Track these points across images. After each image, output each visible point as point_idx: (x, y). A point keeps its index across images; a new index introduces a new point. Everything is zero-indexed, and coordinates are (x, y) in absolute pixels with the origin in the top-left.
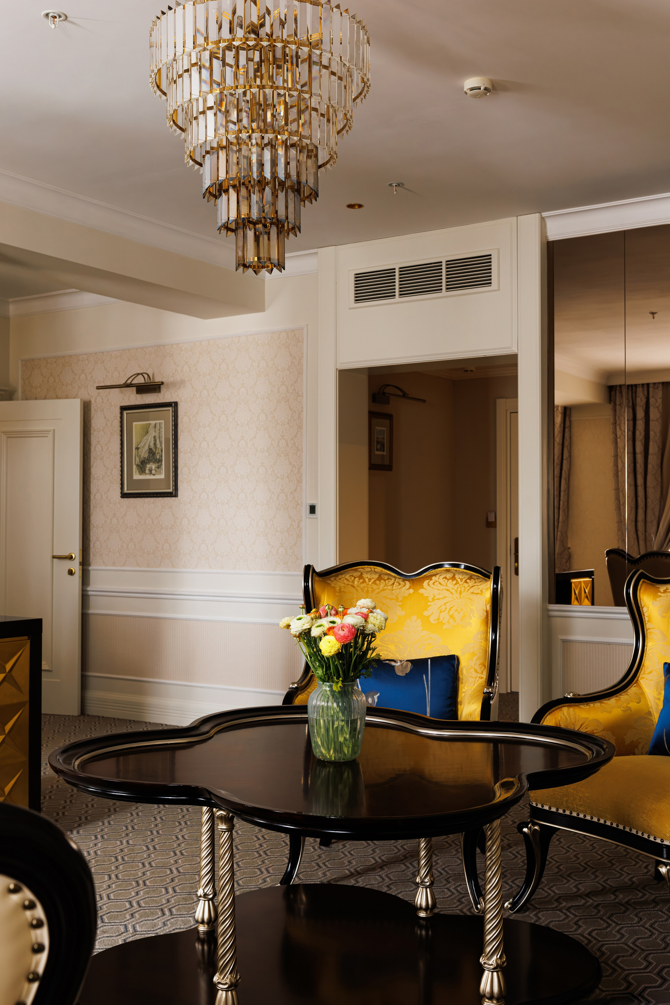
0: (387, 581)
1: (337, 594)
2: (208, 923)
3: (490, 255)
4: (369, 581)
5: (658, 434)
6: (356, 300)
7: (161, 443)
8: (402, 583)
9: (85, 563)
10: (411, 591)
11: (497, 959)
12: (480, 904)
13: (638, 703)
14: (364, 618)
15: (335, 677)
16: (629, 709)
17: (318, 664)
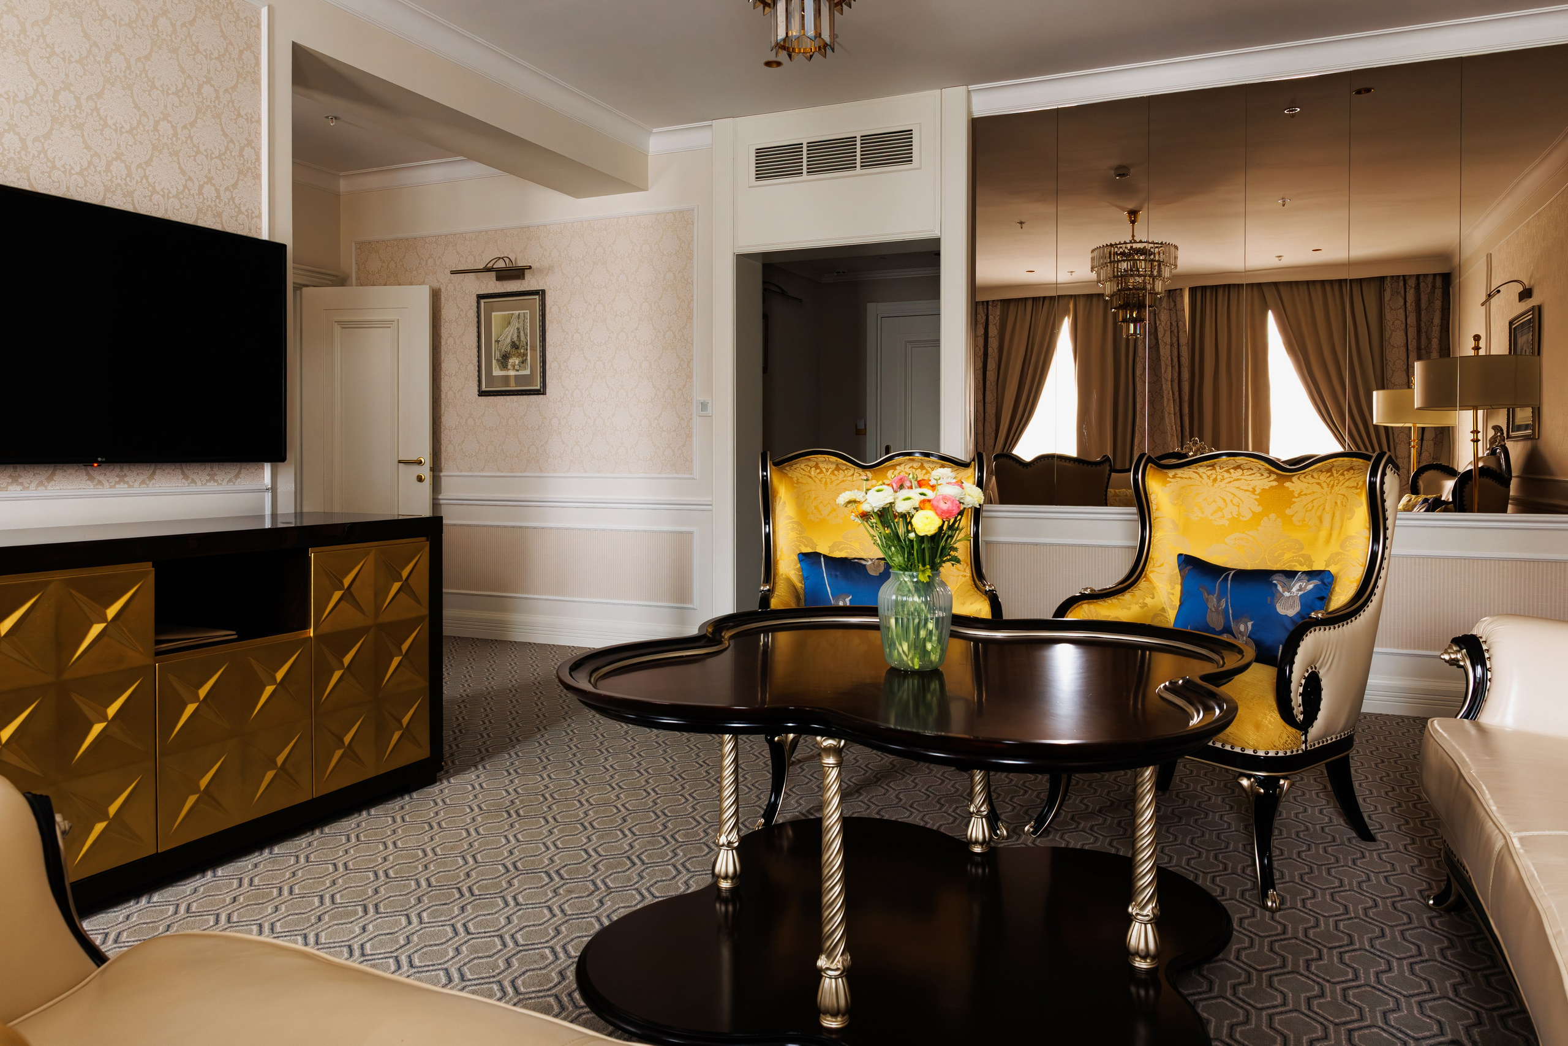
0: (847, 472)
1: (796, 485)
2: (732, 878)
3: (909, 130)
4: (829, 472)
5: (996, 351)
6: (757, 178)
7: (526, 335)
8: (862, 474)
9: (436, 468)
11: (1153, 908)
12: (999, 829)
13: (1153, 598)
14: (963, 488)
15: (920, 565)
16: (1145, 605)
17: (893, 549)
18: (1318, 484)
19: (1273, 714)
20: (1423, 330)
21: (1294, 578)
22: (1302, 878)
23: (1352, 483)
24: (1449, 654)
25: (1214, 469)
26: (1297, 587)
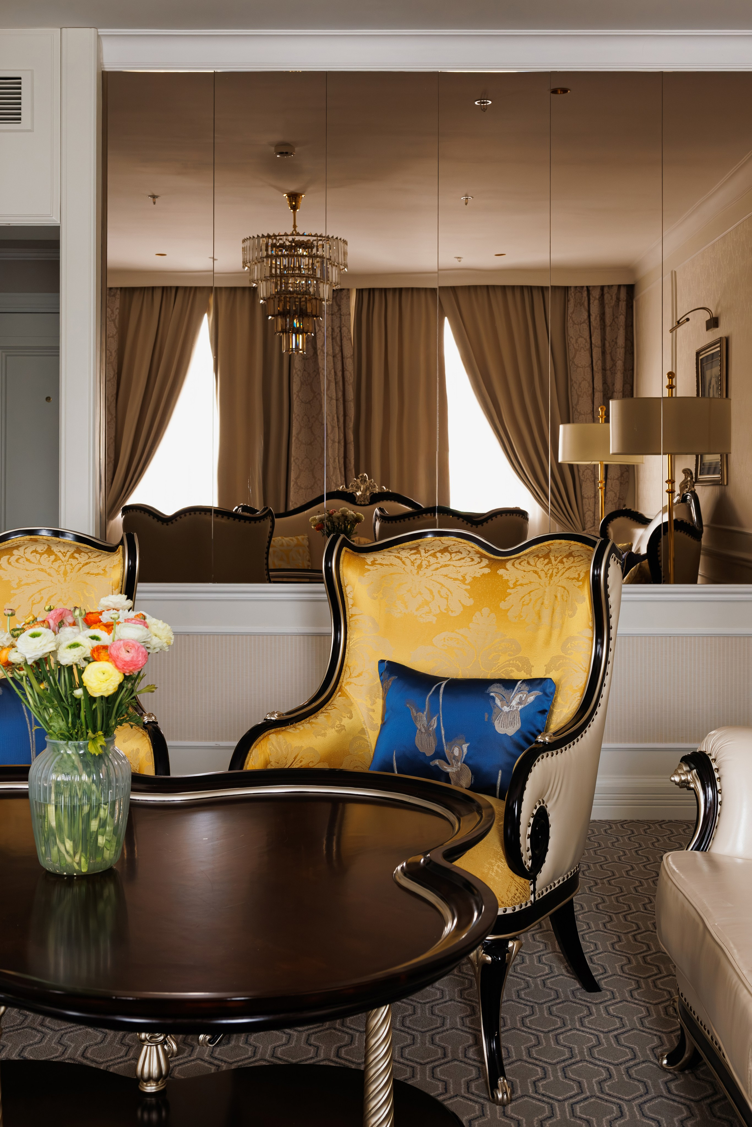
13: (351, 718)
14: (147, 627)
15: (90, 731)
16: (343, 728)
17: (51, 711)
18: (535, 572)
19: (500, 863)
20: (608, 351)
21: (514, 689)
22: (529, 1054)
23: (572, 573)
24: (679, 775)
25: (418, 552)
26: (517, 699)
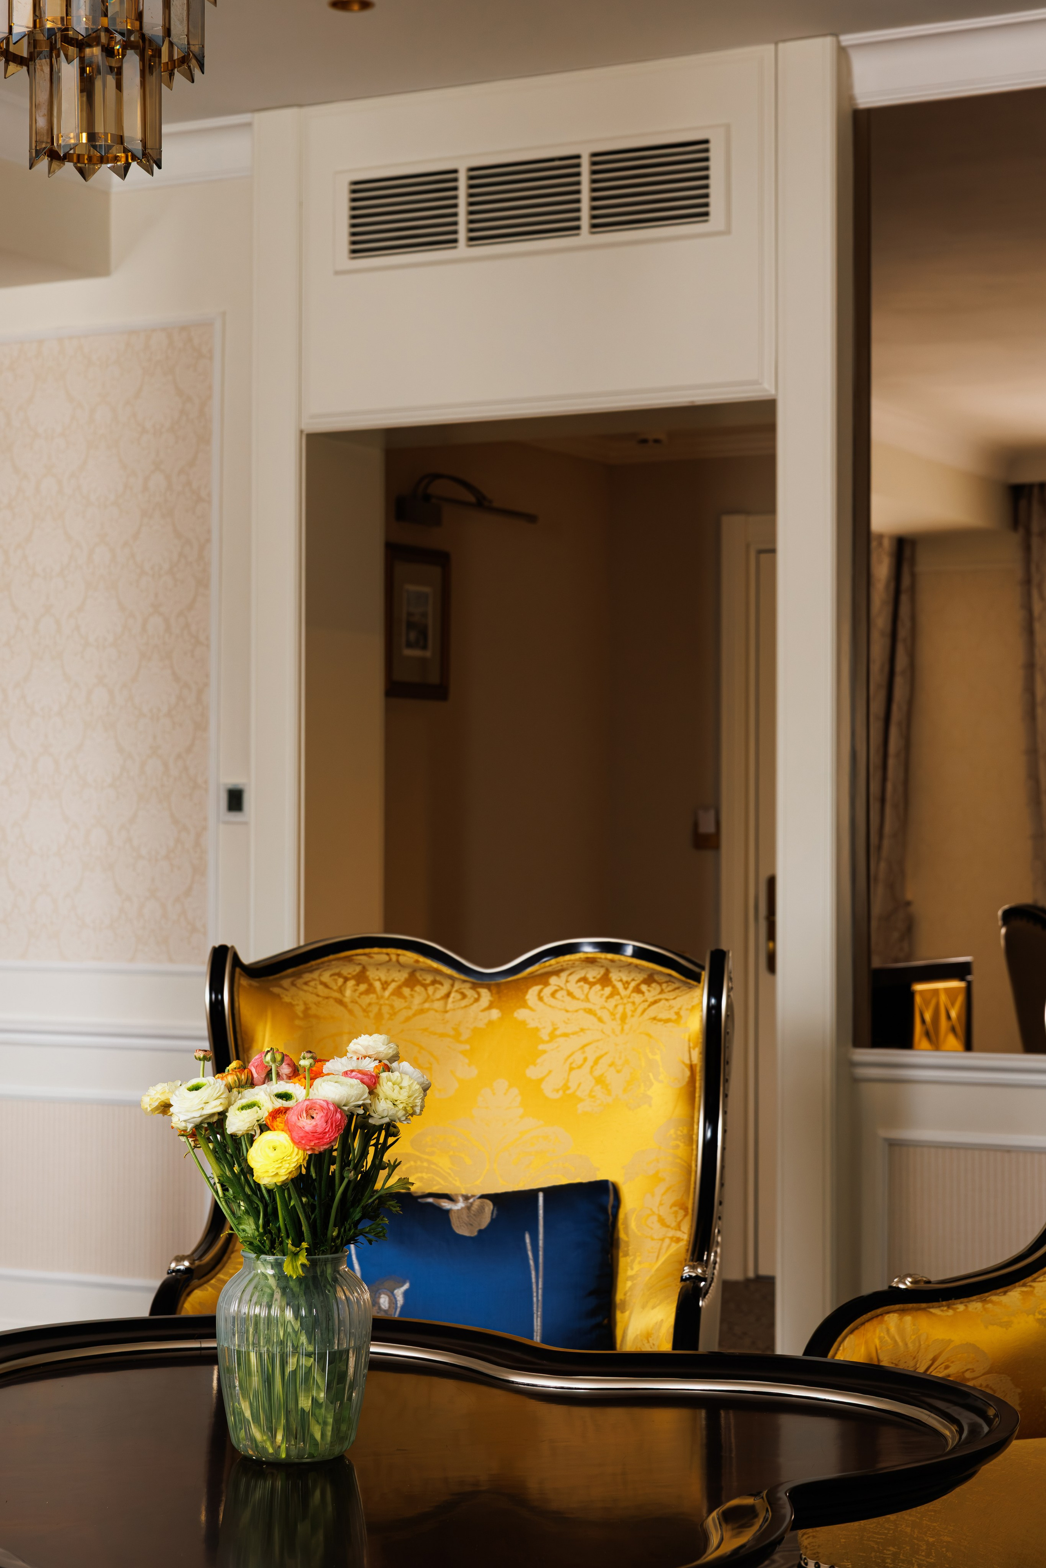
0: (431, 989)
1: (297, 1022)
3: (706, 142)
4: (384, 989)
8: (471, 993)
10: (495, 1014)
15: (290, 1242)
